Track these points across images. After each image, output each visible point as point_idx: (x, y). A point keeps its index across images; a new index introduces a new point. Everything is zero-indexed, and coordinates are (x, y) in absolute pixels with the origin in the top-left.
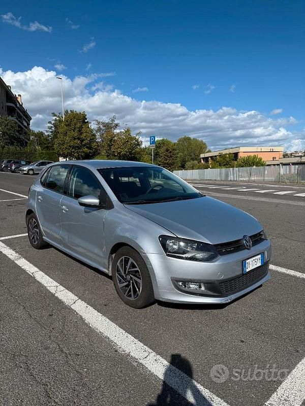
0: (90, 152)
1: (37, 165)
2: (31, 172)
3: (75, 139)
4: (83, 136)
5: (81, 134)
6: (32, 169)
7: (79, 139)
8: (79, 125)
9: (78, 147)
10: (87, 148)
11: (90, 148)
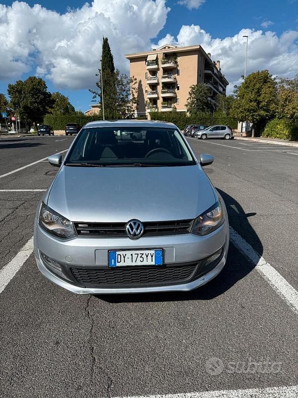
0: (266, 115)
1: (210, 130)
2: (204, 137)
3: (251, 101)
4: (260, 98)
5: (259, 96)
6: (206, 134)
7: (256, 101)
8: (258, 86)
9: (253, 110)
10: (264, 110)
11: (267, 110)
